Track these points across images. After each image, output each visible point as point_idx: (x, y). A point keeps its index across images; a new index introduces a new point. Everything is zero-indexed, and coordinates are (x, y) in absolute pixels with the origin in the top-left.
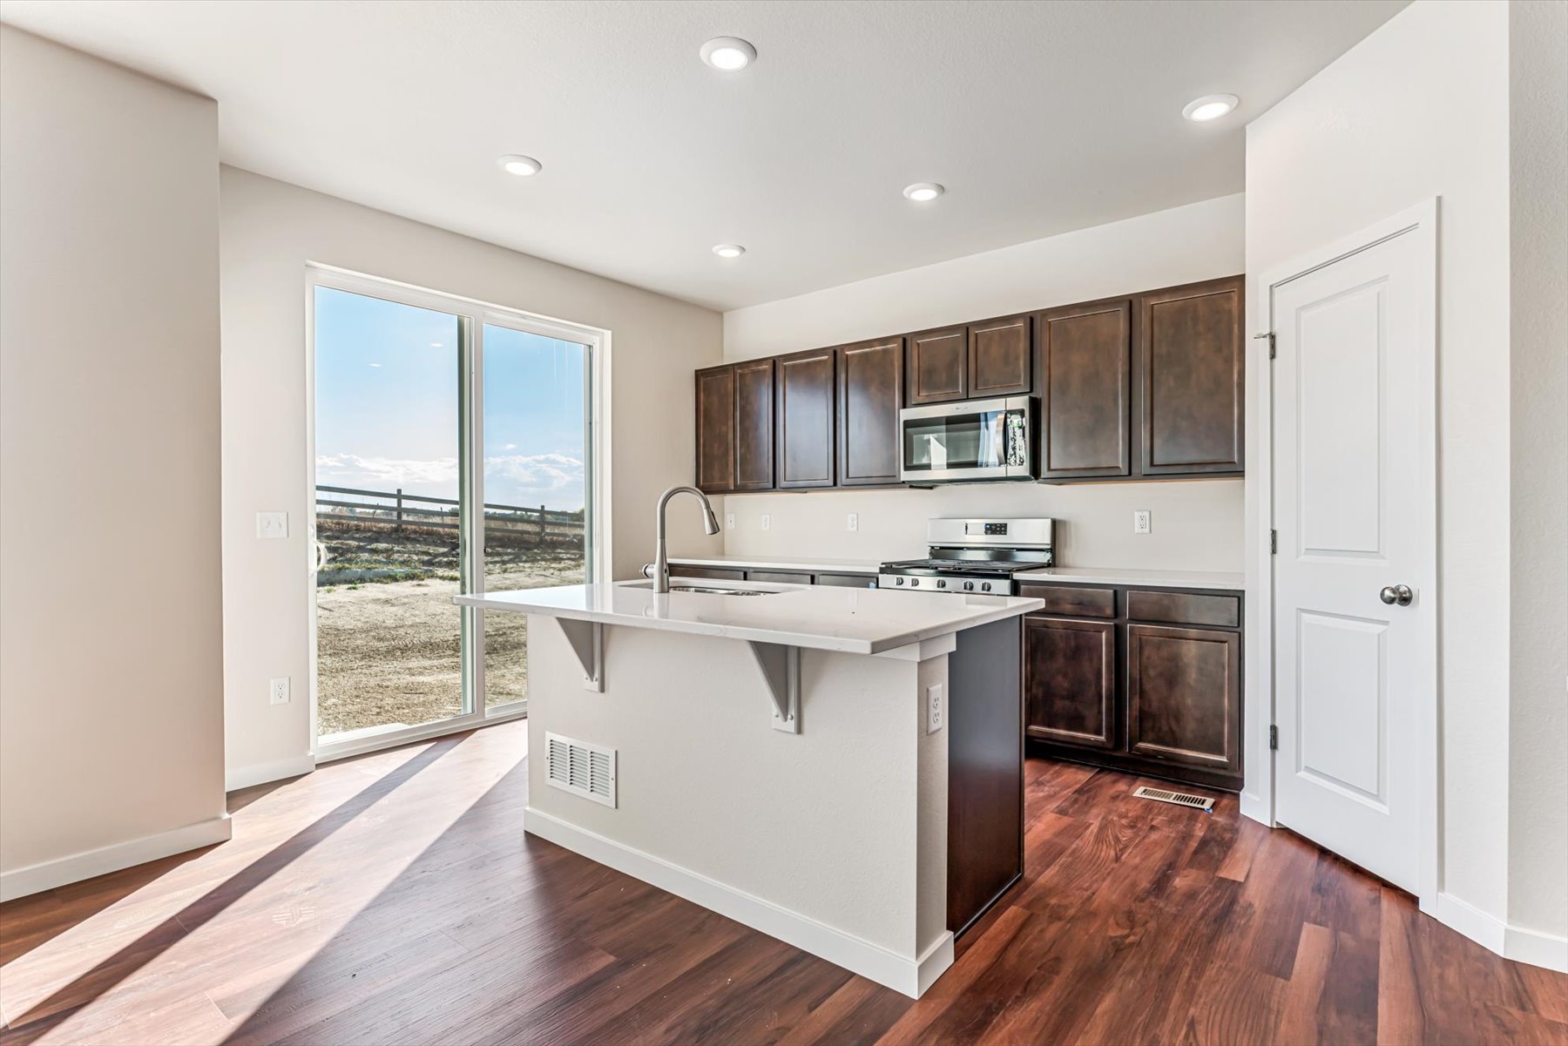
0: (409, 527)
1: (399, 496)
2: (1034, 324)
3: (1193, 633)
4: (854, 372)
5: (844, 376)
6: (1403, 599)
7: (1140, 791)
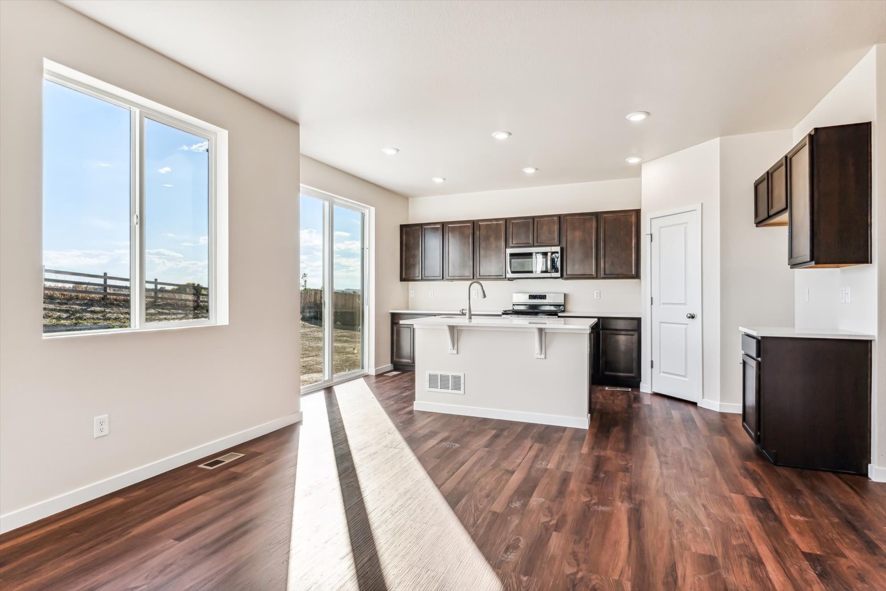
0: (112, 297)
1: (105, 277)
2: (561, 219)
3: (623, 332)
4: (483, 232)
5: (478, 233)
6: (693, 317)
7: (607, 388)
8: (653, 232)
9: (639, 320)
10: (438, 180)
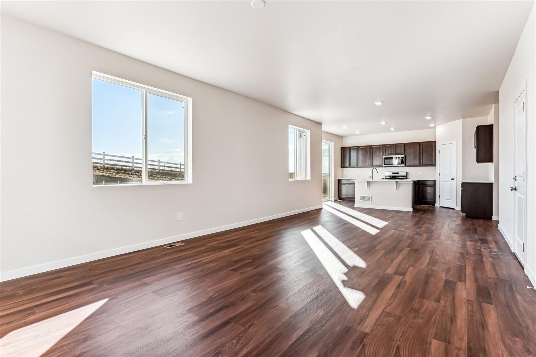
2: (405, 145)
3: (429, 186)
4: (374, 150)
5: (372, 150)
6: (453, 179)
7: (422, 205)
8: (440, 150)
9: (435, 181)
10: (358, 133)
